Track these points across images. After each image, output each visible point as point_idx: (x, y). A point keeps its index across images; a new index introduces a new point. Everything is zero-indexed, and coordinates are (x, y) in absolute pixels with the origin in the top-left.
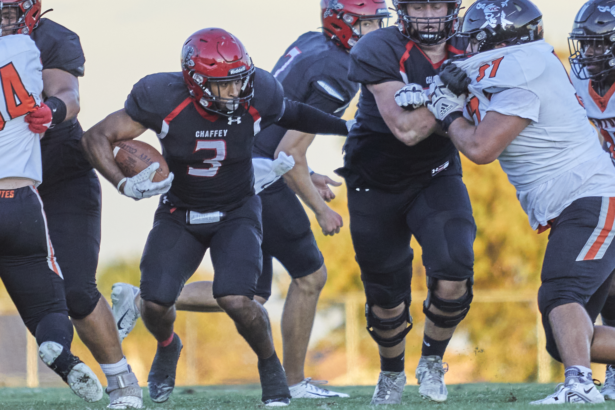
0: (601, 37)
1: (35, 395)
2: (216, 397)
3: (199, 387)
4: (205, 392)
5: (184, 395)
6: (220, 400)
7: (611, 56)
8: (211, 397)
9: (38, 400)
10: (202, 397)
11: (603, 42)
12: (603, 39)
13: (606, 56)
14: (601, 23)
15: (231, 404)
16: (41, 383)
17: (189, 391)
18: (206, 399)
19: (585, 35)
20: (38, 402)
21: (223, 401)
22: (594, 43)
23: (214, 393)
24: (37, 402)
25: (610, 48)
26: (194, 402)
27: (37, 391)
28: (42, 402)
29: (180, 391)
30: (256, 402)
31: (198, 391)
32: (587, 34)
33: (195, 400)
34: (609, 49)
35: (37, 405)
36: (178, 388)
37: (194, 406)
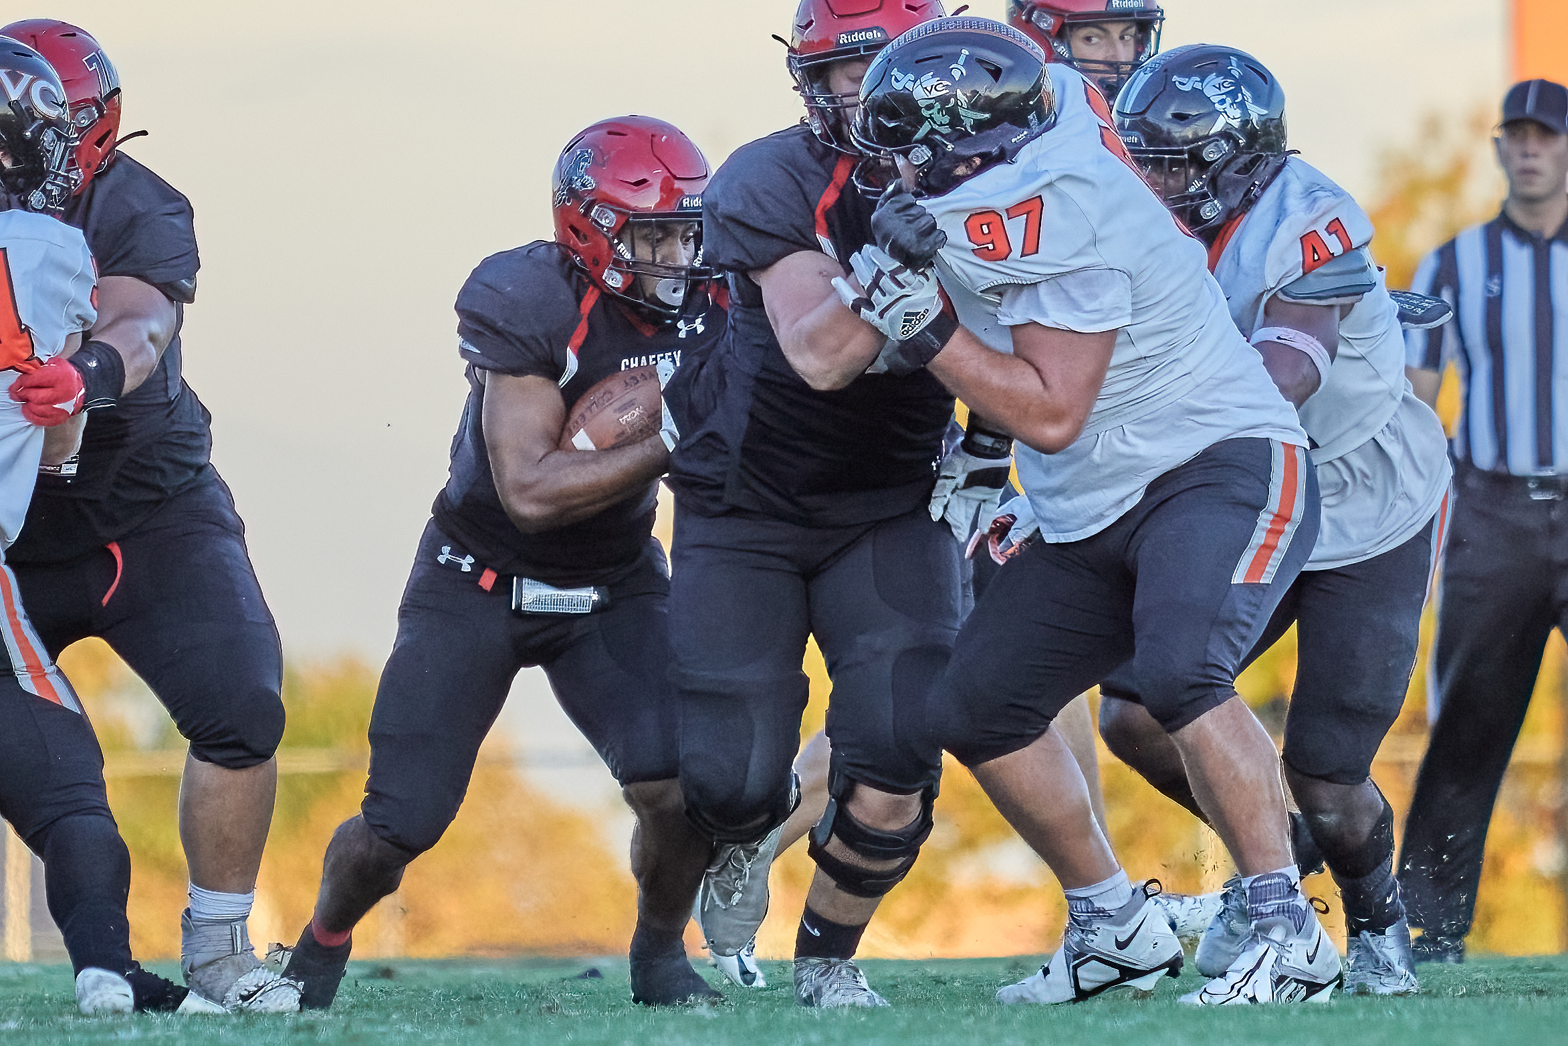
0: (1181, 152)
1: (25, 980)
2: (447, 985)
3: (410, 963)
4: (421, 975)
5: (371, 981)
6: (457, 994)
7: (1204, 196)
8: (437, 987)
9: (32, 991)
10: (415, 986)
11: (1187, 163)
12: (1186, 156)
13: (1192, 197)
14: (1180, 117)
15: (483, 1002)
16: (36, 953)
17: (386, 973)
18: (425, 991)
19: (1144, 147)
20: (33, 998)
21: (464, 997)
22: (1166, 164)
23: (442, 976)
24: (28, 998)
25: (1204, 176)
26: (396, 997)
27: (27, 971)
28: (42, 999)
29: (366, 971)
30: (543, 997)
31: (406, 971)
32: (1149, 143)
33: (398, 992)
34: (1201, 179)
35: (30, 1003)
36: (360, 964)
37: (397, 1007)
